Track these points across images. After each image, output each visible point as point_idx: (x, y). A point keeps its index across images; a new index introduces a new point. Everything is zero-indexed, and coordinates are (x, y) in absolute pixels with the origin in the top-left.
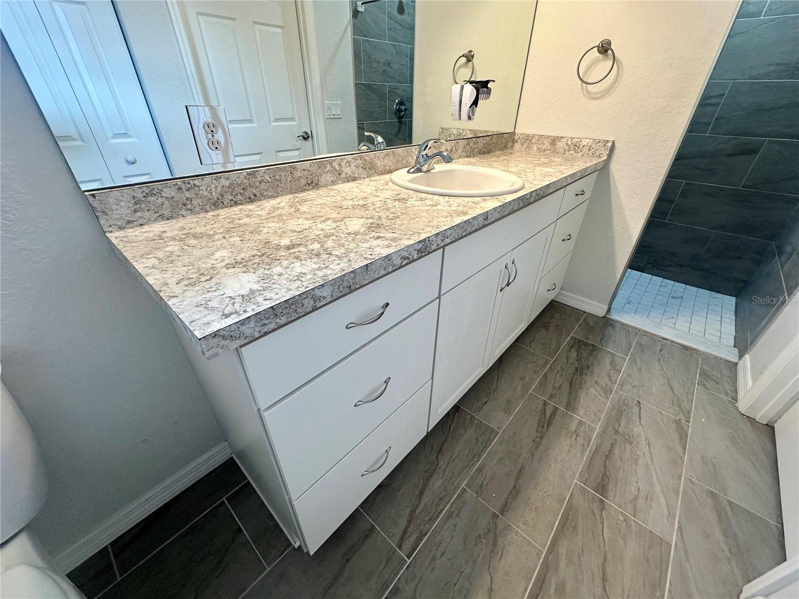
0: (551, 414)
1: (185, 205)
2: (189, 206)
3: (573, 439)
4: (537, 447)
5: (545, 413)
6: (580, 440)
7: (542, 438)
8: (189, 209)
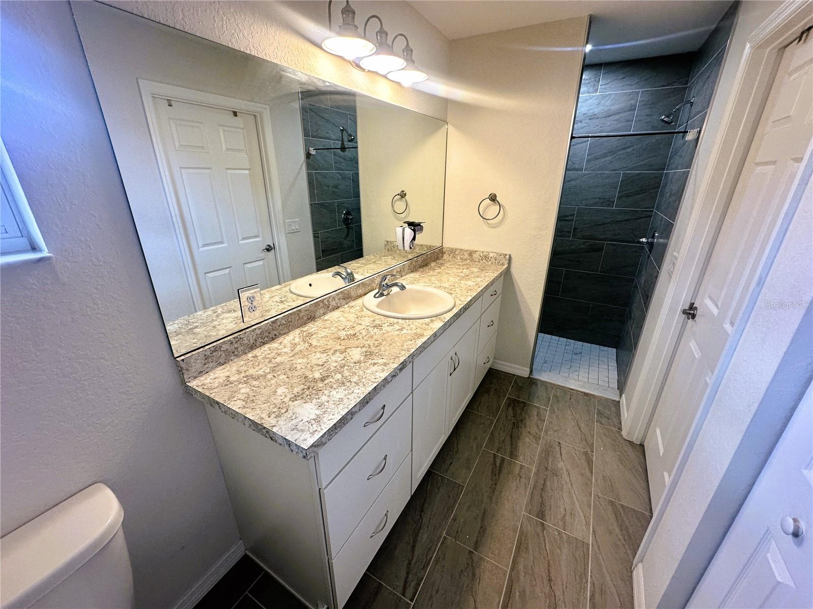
0: (500, 464)
1: (233, 353)
2: (236, 353)
3: (518, 480)
4: (493, 492)
5: (495, 464)
6: (523, 480)
7: (496, 484)
8: (235, 355)
